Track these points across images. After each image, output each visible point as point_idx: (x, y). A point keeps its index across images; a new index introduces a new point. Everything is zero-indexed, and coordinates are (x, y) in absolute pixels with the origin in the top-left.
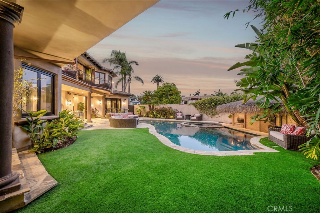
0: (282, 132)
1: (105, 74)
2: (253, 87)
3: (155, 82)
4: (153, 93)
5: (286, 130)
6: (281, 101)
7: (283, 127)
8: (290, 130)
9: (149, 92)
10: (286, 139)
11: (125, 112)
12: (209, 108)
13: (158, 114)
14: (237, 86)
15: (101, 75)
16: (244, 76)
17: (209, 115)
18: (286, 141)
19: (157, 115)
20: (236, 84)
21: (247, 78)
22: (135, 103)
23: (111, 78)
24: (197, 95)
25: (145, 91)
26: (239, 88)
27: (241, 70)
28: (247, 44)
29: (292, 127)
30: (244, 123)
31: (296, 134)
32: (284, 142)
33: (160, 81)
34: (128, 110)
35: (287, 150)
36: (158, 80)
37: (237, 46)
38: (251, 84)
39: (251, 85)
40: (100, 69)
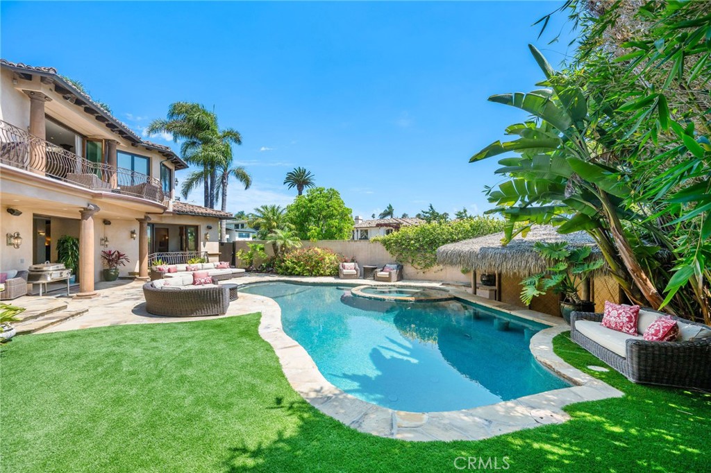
0: (606, 324)
1: (149, 160)
2: (529, 206)
3: (292, 185)
4: (285, 212)
5: (618, 320)
6: (595, 241)
7: (609, 312)
8: (627, 319)
9: (273, 210)
10: (635, 354)
11: (208, 262)
12: (418, 249)
13: (296, 264)
14: (491, 200)
15: (135, 162)
16: (508, 178)
17: (419, 267)
18: (635, 359)
19: (295, 268)
20: (489, 197)
21: (515, 181)
22: (244, 234)
23: (170, 170)
24: (389, 217)
25: (262, 207)
26: (494, 205)
27: (500, 163)
28: (518, 96)
29: (633, 313)
30: (495, 285)
31: (655, 338)
32: (628, 361)
33: (306, 183)
34: (219, 255)
35: (637, 383)
36: (299, 180)
37: (494, 99)
38: (524, 197)
39: (523, 200)
40: (133, 145)
